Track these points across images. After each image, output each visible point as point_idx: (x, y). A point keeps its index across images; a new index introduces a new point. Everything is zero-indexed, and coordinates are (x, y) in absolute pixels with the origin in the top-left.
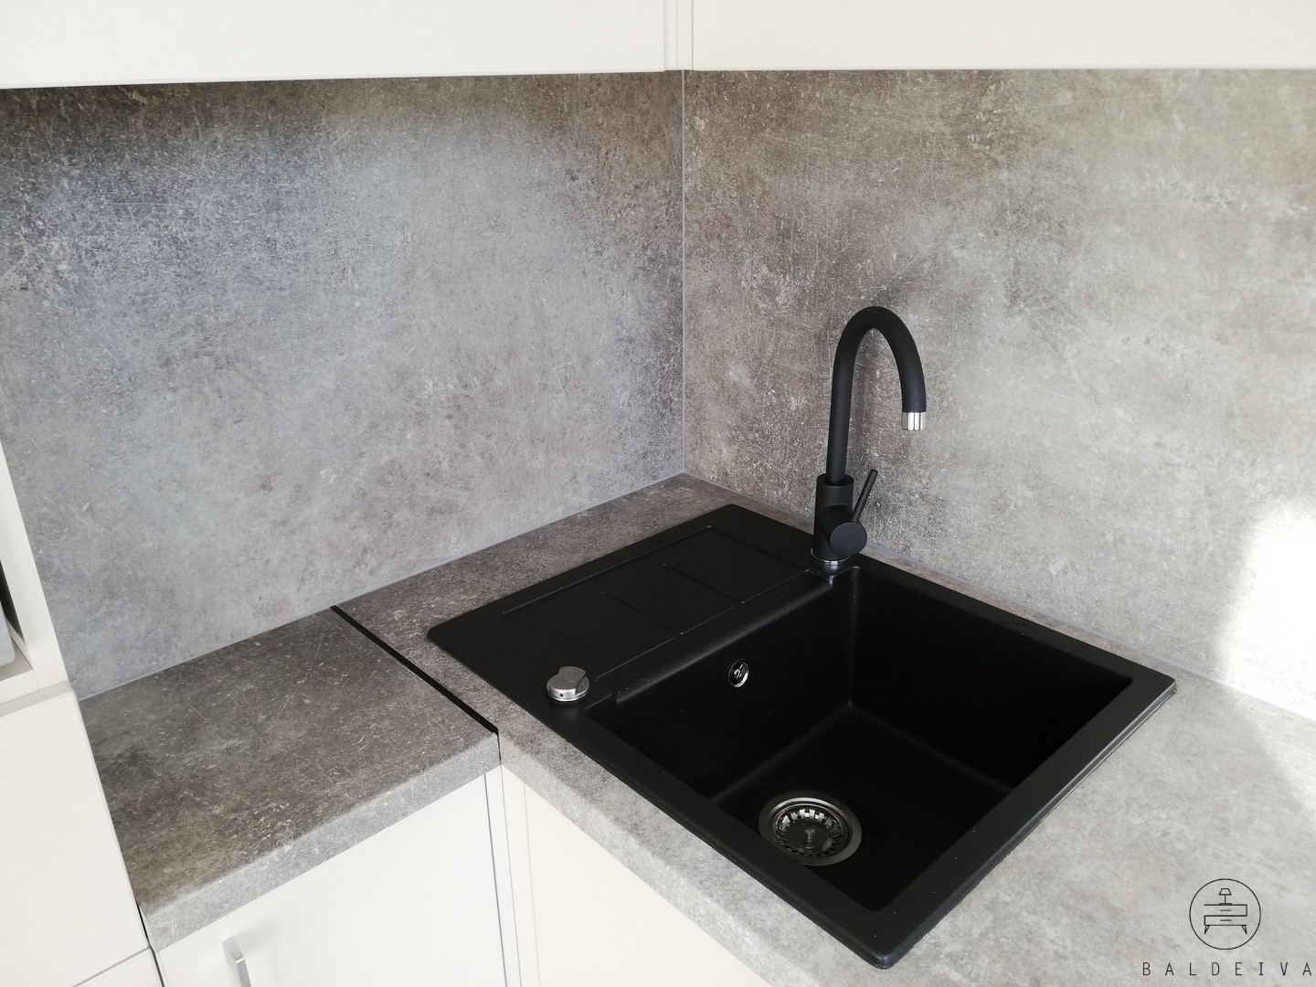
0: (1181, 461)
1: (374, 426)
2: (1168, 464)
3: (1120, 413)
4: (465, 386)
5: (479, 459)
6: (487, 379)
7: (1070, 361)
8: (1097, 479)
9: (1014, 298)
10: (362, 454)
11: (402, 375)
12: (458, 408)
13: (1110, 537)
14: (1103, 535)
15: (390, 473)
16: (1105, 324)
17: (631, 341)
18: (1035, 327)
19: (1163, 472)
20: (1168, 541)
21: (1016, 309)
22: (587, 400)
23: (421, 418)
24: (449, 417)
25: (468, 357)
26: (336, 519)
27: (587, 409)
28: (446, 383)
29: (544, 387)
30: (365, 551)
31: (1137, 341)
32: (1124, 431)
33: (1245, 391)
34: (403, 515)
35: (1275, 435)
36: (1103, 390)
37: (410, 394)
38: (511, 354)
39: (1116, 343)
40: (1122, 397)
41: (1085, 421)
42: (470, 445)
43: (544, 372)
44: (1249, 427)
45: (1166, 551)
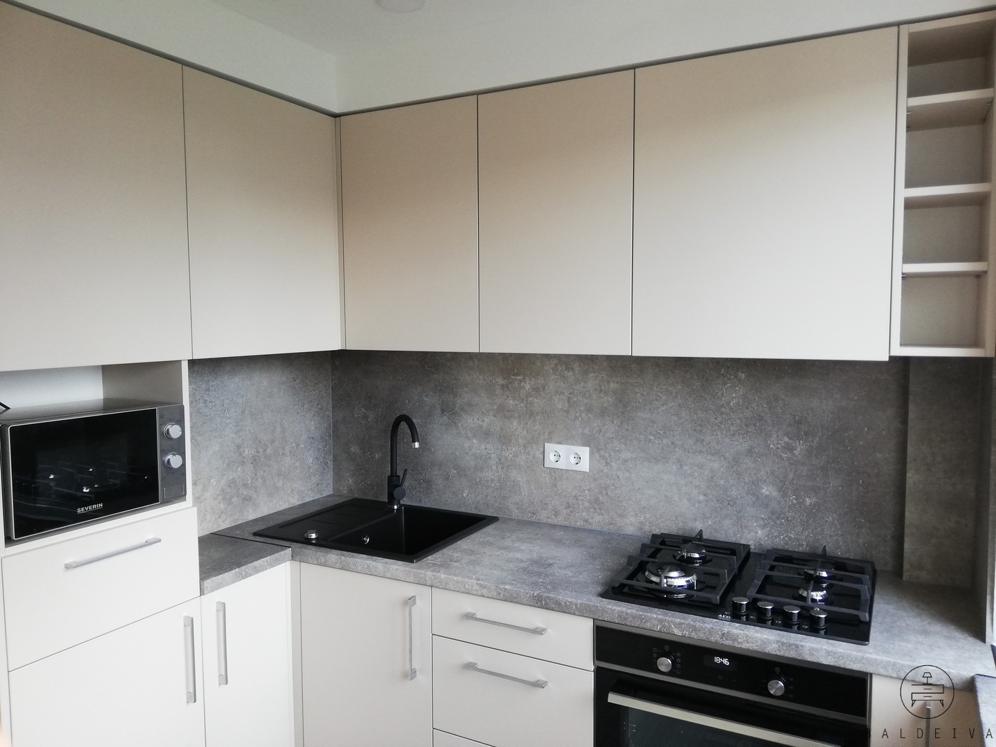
0: (491, 452)
1: (229, 464)
2: (489, 454)
4: (258, 452)
5: (260, 480)
6: (265, 450)
7: (460, 428)
8: (472, 462)
9: (443, 411)
10: (224, 475)
11: (239, 447)
12: (255, 460)
13: (478, 480)
14: (476, 480)
15: (232, 483)
16: (467, 416)
17: (313, 438)
18: (450, 419)
19: (488, 456)
20: (492, 477)
21: (444, 414)
22: (298, 460)
23: (243, 463)
24: (252, 463)
25: (260, 441)
26: (214, 499)
27: (297, 464)
28: (252, 450)
29: (283, 454)
30: (222, 513)
31: (476, 420)
32: (476, 446)
33: (502, 429)
34: (235, 500)
35: (511, 441)
36: (469, 435)
37: (241, 454)
38: (273, 441)
39: (471, 421)
40: (475, 436)
41: (466, 445)
42: (258, 474)
43: (284, 449)
44: (505, 439)
45: (492, 480)
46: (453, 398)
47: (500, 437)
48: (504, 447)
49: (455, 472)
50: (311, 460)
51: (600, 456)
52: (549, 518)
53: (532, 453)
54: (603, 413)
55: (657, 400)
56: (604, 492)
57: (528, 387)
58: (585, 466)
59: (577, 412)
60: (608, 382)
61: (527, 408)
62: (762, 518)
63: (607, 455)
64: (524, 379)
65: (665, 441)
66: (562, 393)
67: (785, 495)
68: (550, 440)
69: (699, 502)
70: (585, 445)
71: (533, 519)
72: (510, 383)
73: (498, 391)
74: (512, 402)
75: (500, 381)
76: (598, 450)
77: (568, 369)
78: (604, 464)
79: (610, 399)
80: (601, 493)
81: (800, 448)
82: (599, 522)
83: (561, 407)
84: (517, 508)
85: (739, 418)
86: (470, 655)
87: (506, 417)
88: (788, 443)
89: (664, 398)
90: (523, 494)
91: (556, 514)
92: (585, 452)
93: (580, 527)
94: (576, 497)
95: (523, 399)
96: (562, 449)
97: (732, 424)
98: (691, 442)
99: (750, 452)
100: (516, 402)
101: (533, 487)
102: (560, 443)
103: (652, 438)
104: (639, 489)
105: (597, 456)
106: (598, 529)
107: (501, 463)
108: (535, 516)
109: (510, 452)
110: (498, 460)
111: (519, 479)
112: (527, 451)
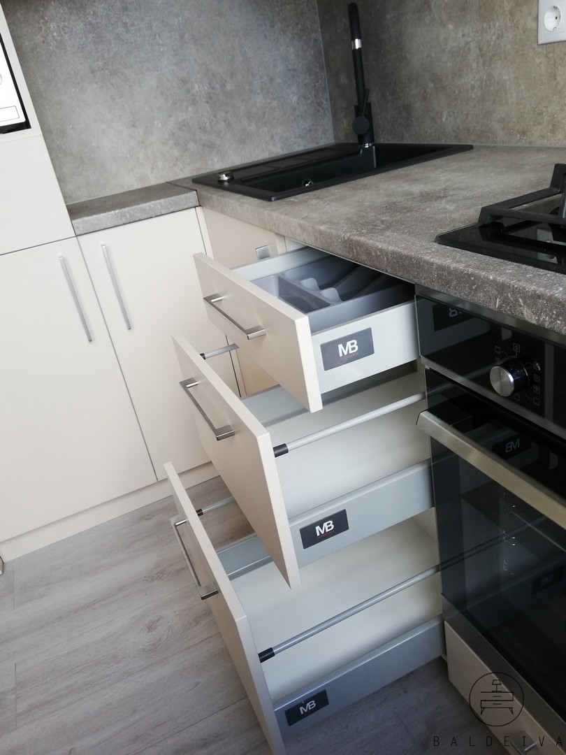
0: (470, 39)
1: (174, 104)
2: (467, 44)
3: (451, 27)
4: (213, 88)
5: (223, 123)
6: (223, 86)
7: (433, 9)
8: (449, 64)
10: (171, 116)
11: (184, 82)
12: (211, 98)
13: (457, 92)
15: (184, 125)
19: (466, 48)
22: (274, 99)
23: (194, 102)
24: (207, 102)
25: (213, 75)
26: (163, 144)
27: (275, 104)
28: (203, 86)
29: (251, 91)
30: (177, 160)
32: (453, 35)
34: (191, 146)
35: (493, 9)
36: (444, 18)
37: (188, 91)
38: (232, 75)
40: (450, 17)
42: (219, 116)
43: (250, 84)
44: (486, 10)
45: (473, 88)
47: (480, 7)
48: (485, 25)
49: (432, 85)
50: (295, 99)
71: (524, 142)
84: (503, 129)
91: (554, 128)
101: (523, 87)
107: (482, 56)
108: (525, 138)
109: (493, 31)
110: (478, 51)
111: (504, 78)
112: (515, 21)
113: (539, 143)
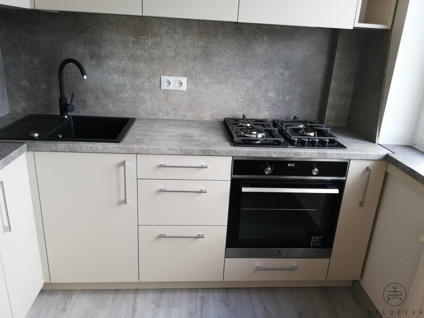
0: (127, 82)
2: (125, 83)
3: (115, 76)
7: (105, 68)
8: (114, 88)
9: (92, 57)
13: (119, 98)
14: (117, 98)
16: (109, 60)
18: (97, 62)
19: (125, 84)
20: (128, 96)
21: (92, 59)
31: (115, 63)
32: (117, 79)
33: (133, 68)
35: (139, 75)
36: (111, 72)
39: (112, 63)
40: (115, 73)
41: (110, 78)
44: (136, 74)
45: (128, 98)
46: (99, 49)
47: (132, 73)
48: (135, 79)
49: (102, 94)
51: (193, 82)
52: (163, 116)
53: (153, 82)
54: (195, 58)
55: (223, 51)
56: (194, 101)
57: (150, 43)
58: (184, 88)
59: (180, 58)
60: (198, 41)
61: (149, 55)
62: (268, 107)
63: (196, 81)
64: (147, 38)
65: (226, 73)
66: (171, 47)
67: (278, 96)
68: (164, 74)
69: (241, 102)
70: (184, 76)
71: (154, 117)
72: (138, 40)
73: (131, 45)
74: (139, 52)
75: (132, 39)
76: (192, 79)
77: (175, 33)
78: (195, 86)
79: (199, 51)
80: (193, 101)
81: (287, 74)
82: (191, 116)
83: (170, 55)
84: (144, 113)
85: (262, 60)
86: (162, 185)
87: (136, 61)
88: (282, 72)
89: (227, 50)
90: (148, 104)
91: (168, 114)
92: (184, 80)
93: (181, 119)
94: (179, 104)
95: (147, 50)
96: (171, 79)
97: (259, 63)
98: (239, 73)
99: (265, 77)
100: (142, 52)
101: (154, 101)
102: (170, 76)
103: (220, 71)
104: (212, 98)
105: (191, 82)
106: (191, 119)
107: (133, 88)
108: (155, 116)
109: (139, 82)
110: (131, 86)
111: (145, 97)
112: (150, 81)
113: (161, 118)
